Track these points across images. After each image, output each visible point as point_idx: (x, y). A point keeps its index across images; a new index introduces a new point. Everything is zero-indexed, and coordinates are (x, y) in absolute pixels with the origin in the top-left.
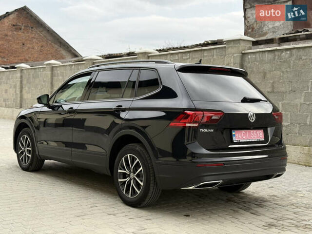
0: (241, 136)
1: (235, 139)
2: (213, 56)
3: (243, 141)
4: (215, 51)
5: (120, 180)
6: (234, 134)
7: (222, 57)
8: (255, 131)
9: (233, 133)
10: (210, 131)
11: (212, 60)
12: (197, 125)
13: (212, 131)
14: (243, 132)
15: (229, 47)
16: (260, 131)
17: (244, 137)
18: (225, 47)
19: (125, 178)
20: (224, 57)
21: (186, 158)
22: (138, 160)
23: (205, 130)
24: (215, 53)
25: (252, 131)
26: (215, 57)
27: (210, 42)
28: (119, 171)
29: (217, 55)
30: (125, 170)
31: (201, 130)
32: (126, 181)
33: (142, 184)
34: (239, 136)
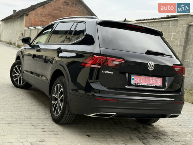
0: (140, 80)
1: (133, 82)
2: (169, 26)
3: (141, 85)
4: (171, 22)
5: (53, 102)
6: (134, 78)
7: (175, 27)
8: (154, 78)
9: (132, 77)
10: (110, 72)
11: (168, 29)
12: (99, 67)
13: (112, 73)
14: (143, 77)
15: (180, 20)
16: (159, 79)
17: (142, 82)
18: (178, 20)
19: (55, 101)
20: (176, 27)
21: (91, 93)
22: (62, 89)
23: (106, 72)
24: (171, 24)
25: (151, 78)
26: (170, 26)
27: (170, 16)
28: (53, 95)
29: (172, 25)
30: (56, 95)
31: (102, 71)
32: (55, 103)
33: (62, 107)
34: (138, 80)
